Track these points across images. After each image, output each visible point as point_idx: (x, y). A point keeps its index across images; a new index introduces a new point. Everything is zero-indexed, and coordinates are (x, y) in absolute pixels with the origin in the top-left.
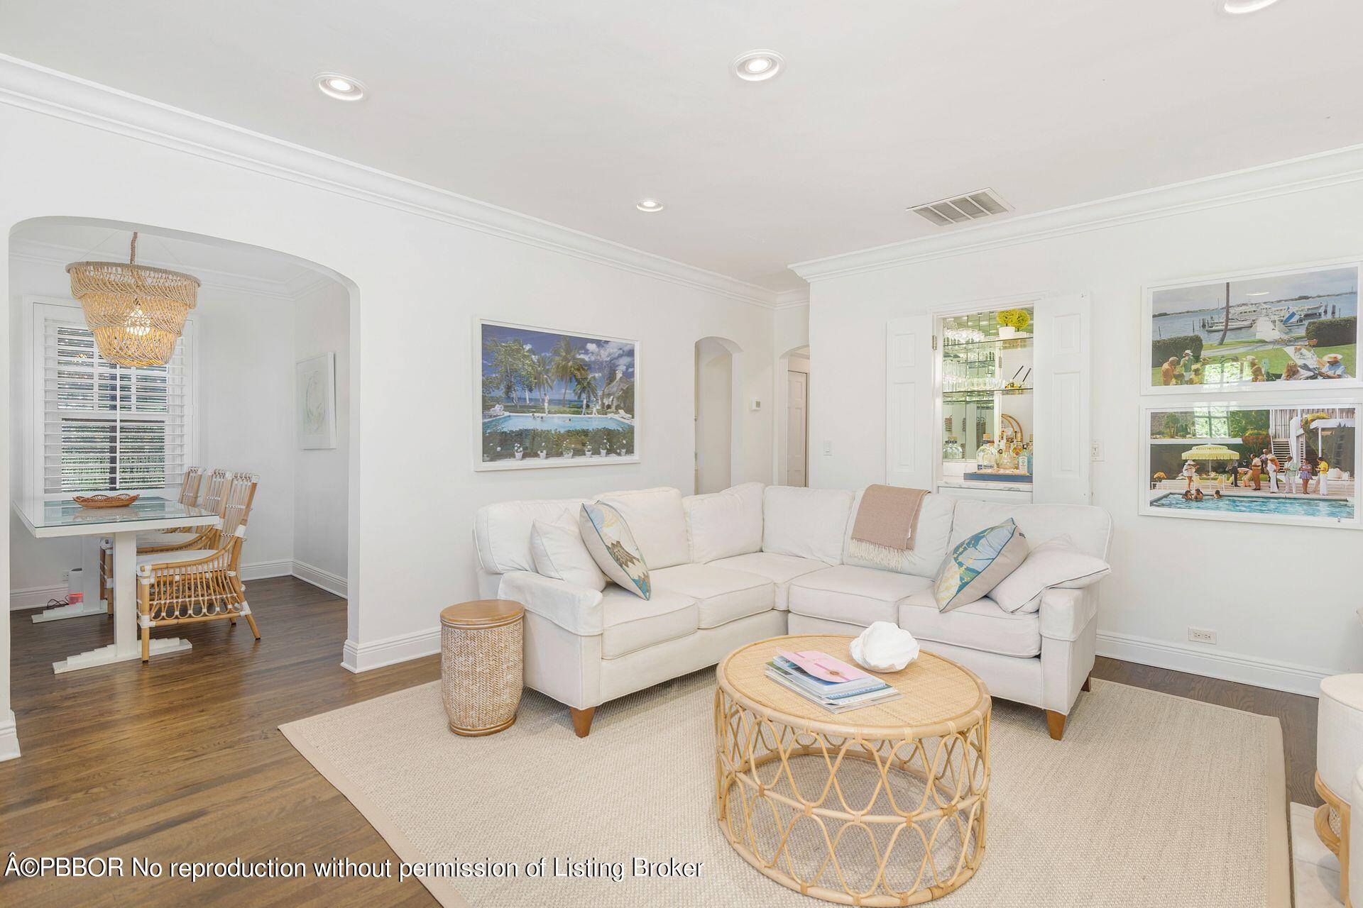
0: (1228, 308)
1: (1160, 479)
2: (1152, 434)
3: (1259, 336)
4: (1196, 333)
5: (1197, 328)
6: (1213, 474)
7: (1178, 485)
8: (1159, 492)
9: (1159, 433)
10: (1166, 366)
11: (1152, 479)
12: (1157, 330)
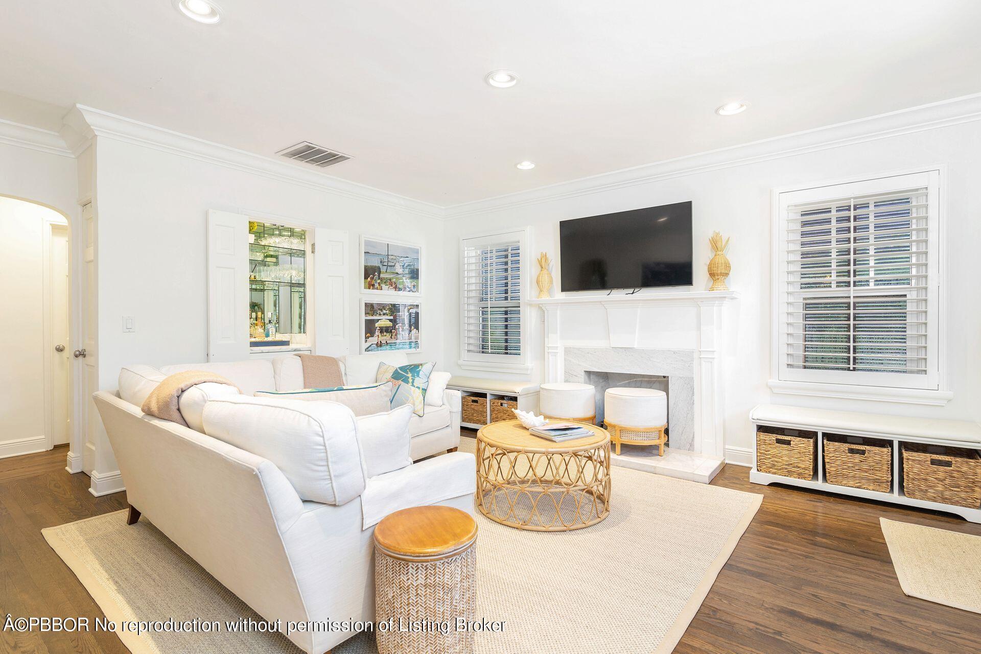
0: (388, 255)
1: (368, 337)
2: (365, 314)
3: (397, 271)
4: (379, 265)
5: (379, 263)
6: (385, 333)
7: (374, 340)
8: (368, 344)
9: (368, 314)
10: (369, 279)
11: (366, 338)
12: (366, 260)
